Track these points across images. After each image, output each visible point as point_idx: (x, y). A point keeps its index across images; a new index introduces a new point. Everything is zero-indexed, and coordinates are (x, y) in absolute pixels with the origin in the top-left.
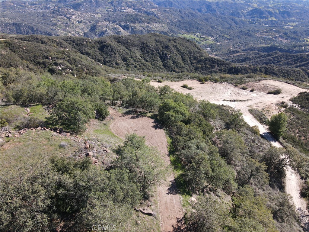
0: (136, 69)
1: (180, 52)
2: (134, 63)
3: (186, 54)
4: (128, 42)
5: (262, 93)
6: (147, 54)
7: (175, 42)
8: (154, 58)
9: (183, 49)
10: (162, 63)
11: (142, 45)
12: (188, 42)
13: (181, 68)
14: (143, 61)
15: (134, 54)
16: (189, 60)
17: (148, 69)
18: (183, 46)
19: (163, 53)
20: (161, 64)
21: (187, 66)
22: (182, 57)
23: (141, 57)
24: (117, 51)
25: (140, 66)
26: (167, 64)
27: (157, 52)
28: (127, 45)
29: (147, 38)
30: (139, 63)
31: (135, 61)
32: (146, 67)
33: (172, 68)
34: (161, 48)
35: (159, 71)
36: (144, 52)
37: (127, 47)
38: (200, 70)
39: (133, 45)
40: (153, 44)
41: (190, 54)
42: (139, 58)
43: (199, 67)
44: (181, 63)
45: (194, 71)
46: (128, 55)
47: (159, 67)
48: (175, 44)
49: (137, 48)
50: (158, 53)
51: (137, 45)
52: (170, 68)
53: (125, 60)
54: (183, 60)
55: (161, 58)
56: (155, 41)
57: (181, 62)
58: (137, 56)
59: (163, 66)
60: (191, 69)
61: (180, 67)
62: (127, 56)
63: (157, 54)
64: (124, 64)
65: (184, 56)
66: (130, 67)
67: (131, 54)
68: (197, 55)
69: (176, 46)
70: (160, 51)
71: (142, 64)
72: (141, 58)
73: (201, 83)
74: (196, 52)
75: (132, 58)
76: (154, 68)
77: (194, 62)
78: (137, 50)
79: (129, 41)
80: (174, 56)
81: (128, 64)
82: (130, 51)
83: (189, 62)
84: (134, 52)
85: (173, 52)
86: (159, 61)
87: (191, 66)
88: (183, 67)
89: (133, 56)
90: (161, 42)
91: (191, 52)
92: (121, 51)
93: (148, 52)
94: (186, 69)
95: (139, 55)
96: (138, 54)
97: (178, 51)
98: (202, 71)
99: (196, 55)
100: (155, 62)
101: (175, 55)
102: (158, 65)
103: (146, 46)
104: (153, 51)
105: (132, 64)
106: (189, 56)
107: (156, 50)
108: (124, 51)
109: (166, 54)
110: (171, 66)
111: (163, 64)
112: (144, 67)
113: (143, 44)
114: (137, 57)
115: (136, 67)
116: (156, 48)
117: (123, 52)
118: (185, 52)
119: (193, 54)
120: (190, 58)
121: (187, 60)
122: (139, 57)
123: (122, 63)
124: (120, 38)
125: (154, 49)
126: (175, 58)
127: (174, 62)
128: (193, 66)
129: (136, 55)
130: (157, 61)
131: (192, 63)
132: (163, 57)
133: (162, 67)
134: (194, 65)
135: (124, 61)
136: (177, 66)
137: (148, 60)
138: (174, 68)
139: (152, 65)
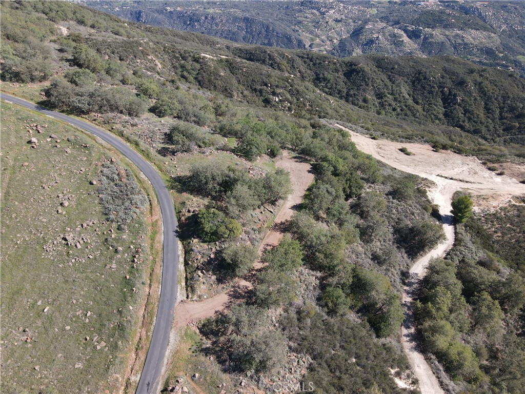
0: (394, 113)
1: (485, 95)
2: (393, 103)
3: (495, 99)
4: (393, 68)
5: (514, 179)
6: (421, 91)
7: (481, 76)
8: (431, 99)
9: (493, 89)
10: (444, 110)
11: (417, 75)
12: (509, 78)
13: (476, 122)
14: (410, 102)
15: (398, 88)
16: (498, 111)
17: (414, 115)
18: (495, 85)
19: (450, 92)
20: (441, 111)
21: (491, 121)
22: (486, 104)
23: (408, 94)
24: (370, 80)
25: (401, 110)
26: (452, 112)
27: (441, 90)
28: (392, 73)
29: (430, 64)
30: (402, 104)
31: (395, 99)
32: (412, 113)
33: (459, 121)
34: (449, 84)
35: (433, 122)
36: (417, 87)
37: (389, 76)
38: (514, 133)
39: (400, 74)
40: (437, 76)
41: (504, 101)
42: (403, 97)
43: (515, 126)
44: (478, 115)
45: (502, 132)
46: (387, 89)
47: (435, 115)
48: (479, 79)
49: (406, 79)
50: (442, 92)
51: (408, 75)
52: (456, 120)
53: (380, 96)
54: (487, 109)
55: (445, 100)
56: (443, 70)
57: (481, 113)
58: (401, 93)
59: (444, 115)
60: (495, 128)
61: (474, 121)
62: (385, 90)
63: (439, 93)
64: (376, 103)
65: (490, 104)
66: (385, 109)
67: (392, 88)
68: (518, 104)
69: (480, 84)
70: (446, 89)
71: (406, 106)
72: (407, 96)
74: (519, 98)
75: (392, 94)
76: (426, 116)
77: (507, 117)
78: (406, 82)
79: (396, 67)
80: (471, 100)
81: (383, 103)
82: (393, 83)
83: (497, 115)
84: (398, 86)
85: (470, 93)
86: (439, 106)
87: (499, 123)
88: (481, 123)
89: (395, 92)
90: (453, 73)
91: (509, 97)
92: (378, 81)
93: (424, 88)
94: (487, 126)
95: (405, 92)
96: (405, 90)
97: (482, 92)
98: (518, 134)
99: (516, 104)
100: (431, 107)
101: (473, 99)
102: (435, 113)
103: (423, 78)
104: (433, 87)
105: (390, 105)
106: (502, 105)
107: (439, 87)
108: (383, 81)
109: (455, 95)
110: (458, 117)
111: (446, 111)
112: (408, 112)
113: (420, 73)
114: (401, 95)
115: (394, 110)
116: (440, 83)
117: (381, 83)
118: (496, 96)
119: (511, 101)
120: (501, 108)
121: (493, 111)
122: (404, 95)
123: (374, 100)
124: (382, 59)
125: (436, 84)
126: (472, 105)
127: (466, 111)
128: (503, 124)
129: (400, 91)
130: (435, 104)
131: (501, 118)
132: (448, 100)
133: (441, 116)
134: (505, 121)
135: (378, 98)
136: (469, 119)
137: (420, 101)
138: (464, 121)
139: (424, 110)
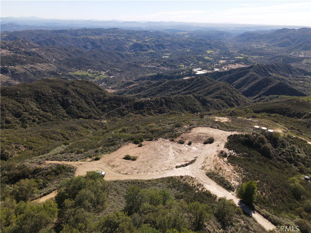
0: (35, 123)
1: (82, 95)
2: (31, 117)
3: (88, 96)
4: (17, 94)
5: (199, 144)
6: (45, 103)
7: (74, 86)
8: (54, 106)
9: (84, 91)
10: (65, 111)
11: (36, 94)
12: (87, 84)
13: (87, 112)
14: (42, 112)
15: (29, 106)
16: (93, 102)
17: (50, 120)
18: (84, 89)
19: (63, 99)
21: (93, 108)
22: (85, 100)
23: (38, 108)
24: (4, 106)
25: (39, 119)
26: (70, 110)
27: (56, 99)
28: (17, 97)
29: (41, 86)
30: (37, 115)
31: (31, 114)
32: (47, 119)
33: (77, 114)
34: (60, 95)
35: (64, 120)
36: (41, 102)
37: (17, 99)
38: (107, 111)
39: (25, 96)
40: (50, 92)
41: (93, 96)
42: (35, 110)
43: (105, 108)
44: (86, 107)
45: (102, 112)
47: (62, 116)
48: (74, 88)
49: (30, 98)
50: (58, 100)
51: (30, 96)
53: (18, 115)
54: (88, 103)
55: (62, 105)
56: (51, 87)
57: (85, 105)
58: (33, 108)
59: (66, 113)
60: (97, 111)
61: (85, 111)
62: (20, 110)
63: (57, 102)
64: (18, 121)
65: (87, 99)
66: (27, 122)
67: (24, 107)
68: (100, 96)
69: (76, 90)
70: (59, 98)
71: (41, 116)
73: (139, 146)
74: (98, 92)
75: (26, 111)
76: (57, 118)
77: (99, 104)
78: (32, 100)
79: (18, 92)
80: (76, 100)
81: (23, 119)
82: (23, 103)
83: (94, 105)
84: (27, 104)
85: (74, 97)
86: (61, 109)
87: (97, 108)
88: (89, 111)
89: (28, 109)
90: (58, 88)
91: (94, 93)
92: (10, 105)
93: (45, 101)
94: (93, 112)
95: (35, 107)
96: (34, 105)
97: (80, 95)
98: (109, 111)
100: (56, 111)
102: (61, 114)
103: (42, 95)
104: (52, 99)
105: (29, 119)
106: (93, 98)
108: (14, 104)
109: (67, 100)
110: (76, 112)
111: (67, 111)
112: (45, 119)
113: (38, 93)
114: (33, 109)
115: (34, 121)
116: (54, 95)
117: (14, 106)
119: (96, 95)
120: (94, 100)
121: (91, 103)
122: (35, 109)
123: (15, 119)
124: (4, 90)
125: (52, 96)
126: (79, 103)
127: (78, 108)
128: (99, 108)
129: (31, 107)
130: (58, 109)
131: (97, 105)
132: (65, 104)
133: (66, 115)
134: (100, 106)
135: (17, 117)
136: (82, 111)
137: (48, 110)
138: (80, 113)
139: (53, 115)
